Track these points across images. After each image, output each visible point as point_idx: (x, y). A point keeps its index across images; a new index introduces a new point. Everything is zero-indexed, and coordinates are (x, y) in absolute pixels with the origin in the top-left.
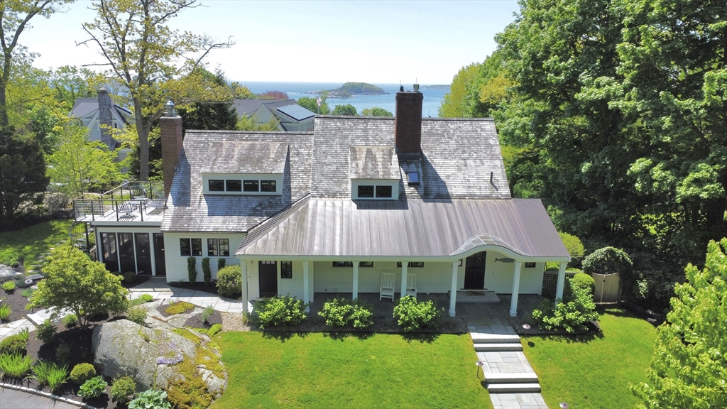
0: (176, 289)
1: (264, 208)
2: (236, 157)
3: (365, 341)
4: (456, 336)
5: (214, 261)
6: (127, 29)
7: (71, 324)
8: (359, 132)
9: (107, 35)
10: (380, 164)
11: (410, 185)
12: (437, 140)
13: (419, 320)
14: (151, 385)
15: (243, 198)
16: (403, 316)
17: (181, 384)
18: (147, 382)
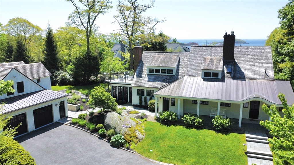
0: (135, 107)
1: (168, 80)
2: (159, 61)
3: (199, 131)
4: (239, 134)
5: (148, 98)
6: (128, 17)
7: (99, 113)
8: (208, 52)
9: (122, 19)
10: (215, 64)
11: (227, 73)
12: (242, 55)
13: (223, 126)
14: (119, 133)
15: (161, 76)
16: (216, 123)
17: (129, 134)
18: (118, 132)
